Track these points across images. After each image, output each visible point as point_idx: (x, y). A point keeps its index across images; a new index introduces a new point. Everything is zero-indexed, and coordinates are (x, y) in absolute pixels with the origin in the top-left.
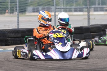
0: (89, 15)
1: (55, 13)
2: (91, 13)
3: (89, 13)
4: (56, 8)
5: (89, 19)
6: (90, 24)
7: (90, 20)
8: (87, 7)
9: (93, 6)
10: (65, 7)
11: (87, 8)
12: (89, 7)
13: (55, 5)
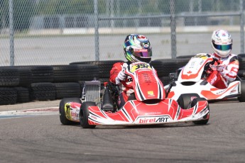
0: (174, 33)
1: (97, 31)
2: (178, 29)
3: (173, 30)
4: (99, 19)
5: (174, 43)
6: (178, 56)
7: (178, 46)
8: (169, 15)
9: (183, 14)
10: (118, 17)
11: (171, 17)
12: (173, 16)
13: (96, 12)
